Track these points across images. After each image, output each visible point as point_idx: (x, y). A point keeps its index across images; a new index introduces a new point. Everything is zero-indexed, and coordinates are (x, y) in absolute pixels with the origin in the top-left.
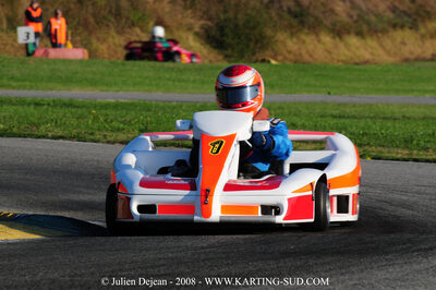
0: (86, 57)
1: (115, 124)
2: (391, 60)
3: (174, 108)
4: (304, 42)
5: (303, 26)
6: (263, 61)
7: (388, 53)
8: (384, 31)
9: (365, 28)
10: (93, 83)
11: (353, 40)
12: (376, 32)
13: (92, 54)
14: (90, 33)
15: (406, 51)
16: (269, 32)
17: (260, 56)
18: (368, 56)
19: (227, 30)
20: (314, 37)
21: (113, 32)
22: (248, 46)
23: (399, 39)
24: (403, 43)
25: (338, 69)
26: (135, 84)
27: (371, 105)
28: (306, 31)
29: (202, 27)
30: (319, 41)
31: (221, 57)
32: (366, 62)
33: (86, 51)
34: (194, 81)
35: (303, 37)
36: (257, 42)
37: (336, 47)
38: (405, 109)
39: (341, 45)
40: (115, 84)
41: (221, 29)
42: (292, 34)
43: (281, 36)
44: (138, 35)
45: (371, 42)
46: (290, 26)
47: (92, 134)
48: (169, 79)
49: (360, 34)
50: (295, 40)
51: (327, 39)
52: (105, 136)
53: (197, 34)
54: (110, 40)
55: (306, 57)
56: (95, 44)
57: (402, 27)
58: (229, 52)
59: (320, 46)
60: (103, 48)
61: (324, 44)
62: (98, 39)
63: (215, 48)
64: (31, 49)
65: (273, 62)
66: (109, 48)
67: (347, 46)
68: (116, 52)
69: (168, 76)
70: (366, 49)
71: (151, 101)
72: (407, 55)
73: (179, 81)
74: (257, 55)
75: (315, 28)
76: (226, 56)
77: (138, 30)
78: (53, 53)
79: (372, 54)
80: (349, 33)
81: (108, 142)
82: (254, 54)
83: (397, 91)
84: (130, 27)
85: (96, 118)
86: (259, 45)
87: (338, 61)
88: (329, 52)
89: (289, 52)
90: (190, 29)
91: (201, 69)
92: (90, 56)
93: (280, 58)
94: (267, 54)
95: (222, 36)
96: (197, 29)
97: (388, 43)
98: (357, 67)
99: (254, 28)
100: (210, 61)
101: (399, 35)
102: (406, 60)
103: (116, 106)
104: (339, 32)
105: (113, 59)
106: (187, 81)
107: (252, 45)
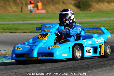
6: (90, 11)
11: (113, 4)
13: (47, 11)
16: (91, 3)
17: (89, 9)
28: (101, 2)
30: (104, 5)
31: (79, 10)
35: (100, 4)
41: (79, 3)
42: (97, 3)
43: (94, 4)
46: (97, 1)
50: (98, 5)
51: (106, 4)
53: (73, 5)
54: (51, 7)
55: (101, 9)
56: (47, 9)
58: (81, 9)
60: (49, 10)
62: (48, 7)
64: (32, 11)
65: (93, 11)
66: (51, 9)
67: (111, 6)
68: (53, 10)
75: (103, 1)
77: (58, 5)
78: (37, 11)
80: (112, 2)
86: (89, 7)
87: (110, 9)
88: (107, 8)
89: (97, 8)
90: (71, 4)
93: (94, 10)
94: (91, 9)
95: (79, 5)
99: (87, 2)
100: (77, 11)
104: (109, 2)
107: (87, 7)
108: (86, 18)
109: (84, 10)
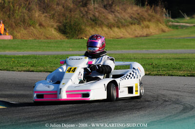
0: (12, 38)
1: (22, 64)
2: (131, 36)
3: (46, 57)
4: (97, 31)
5: (96, 25)
6: (81, 38)
7: (130, 34)
8: (128, 26)
9: (120, 25)
10: (14, 49)
11: (116, 29)
12: (125, 26)
13: (14, 37)
14: (13, 29)
15: (136, 33)
16: (83, 27)
17: (80, 36)
18: (122, 35)
19: (67, 27)
20: (101, 28)
21: (22, 29)
22: (75, 33)
23: (133, 29)
24: (135, 30)
25: (110, 41)
26: (31, 48)
27: (122, 54)
28: (97, 26)
29: (57, 26)
30: (103, 30)
31: (65, 37)
32: (121, 38)
33: (12, 36)
34: (54, 47)
35: (96, 28)
36: (79, 31)
37: (109, 32)
38: (135, 55)
39: (111, 31)
40: (23, 49)
41: (65, 26)
42: (92, 28)
43: (88, 28)
44: (32, 30)
45: (123, 30)
46: (92, 25)
47: (12, 68)
48: (44, 46)
49: (118, 27)
50: (93, 30)
51: (106, 29)
52: (18, 69)
53: (55, 28)
54: (21, 32)
56: (15, 33)
57: (134, 24)
58: (68, 35)
59: (103, 32)
60: (19, 35)
61: (105, 31)
62: (17, 32)
63: (63, 34)
65: (85, 39)
66: (21, 34)
67: (113, 31)
68: (24, 36)
69: (44, 45)
70: (121, 33)
71: (37, 55)
72: (137, 35)
73: (48, 47)
74: (79, 36)
75: (101, 25)
76: (67, 37)
77: (32, 28)
79: (123, 35)
80: (114, 27)
81: (19, 71)
82: (78, 36)
83: (132, 48)
84: (29, 27)
85: (14, 62)
86: (80, 32)
87: (110, 37)
88: (107, 34)
90: (52, 26)
91: (57, 42)
92: (13, 38)
93: (88, 37)
94: (83, 36)
95: (65, 29)
96: (55, 27)
97: (129, 30)
98: (117, 40)
99: (77, 26)
100: (61, 39)
101: (133, 27)
102: (137, 37)
103: (23, 57)
104: (110, 26)
105: (23, 39)
106: (51, 47)
107: (77, 32)
108: (71, 49)
109: (73, 37)
